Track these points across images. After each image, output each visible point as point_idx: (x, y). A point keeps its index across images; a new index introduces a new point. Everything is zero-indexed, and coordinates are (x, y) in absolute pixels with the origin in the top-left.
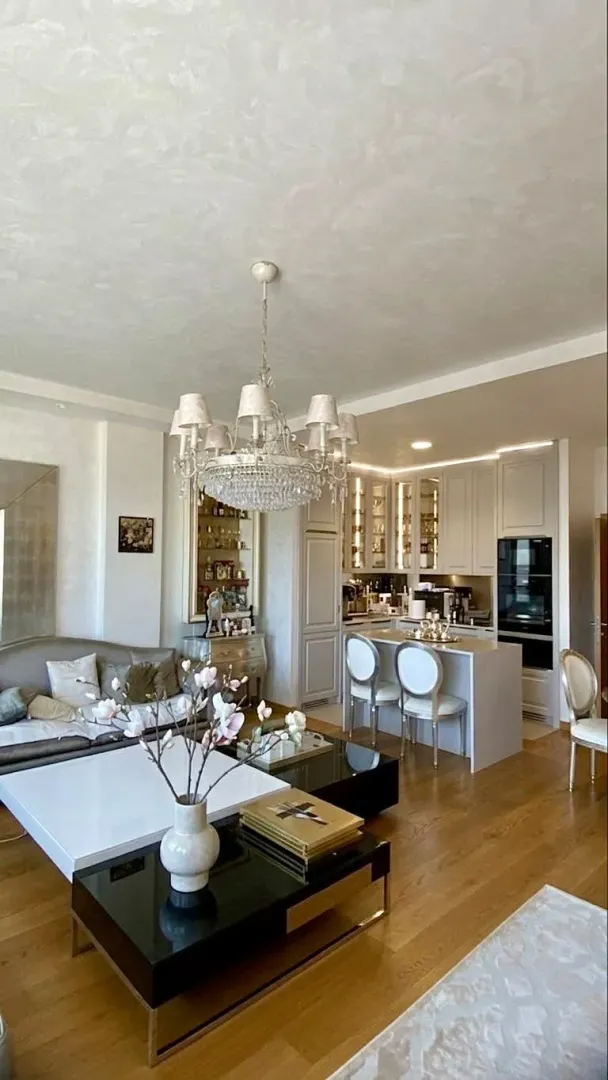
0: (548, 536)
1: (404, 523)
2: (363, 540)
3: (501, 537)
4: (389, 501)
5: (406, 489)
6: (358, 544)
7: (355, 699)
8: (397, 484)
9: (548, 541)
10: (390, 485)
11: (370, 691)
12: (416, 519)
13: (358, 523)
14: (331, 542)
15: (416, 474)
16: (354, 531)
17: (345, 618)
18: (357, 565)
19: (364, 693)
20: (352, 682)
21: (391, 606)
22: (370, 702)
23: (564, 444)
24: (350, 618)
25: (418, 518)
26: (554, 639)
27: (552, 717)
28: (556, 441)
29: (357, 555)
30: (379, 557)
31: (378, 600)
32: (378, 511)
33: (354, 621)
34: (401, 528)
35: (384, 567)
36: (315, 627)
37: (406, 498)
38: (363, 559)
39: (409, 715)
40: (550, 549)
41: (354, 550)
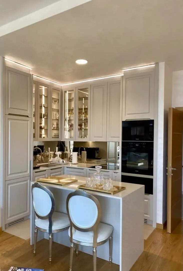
0: (152, 119)
1: (69, 114)
2: (46, 123)
3: (124, 120)
4: (61, 101)
5: (70, 94)
6: (43, 125)
7: (38, 229)
8: (66, 92)
9: (152, 122)
10: (61, 93)
11: (48, 223)
12: (76, 112)
13: (43, 112)
14: (26, 122)
15: (76, 86)
16: (41, 117)
17: (35, 168)
18: (43, 136)
19: (44, 225)
20: (36, 217)
21: (62, 159)
22: (48, 231)
23: (162, 65)
24: (38, 168)
25: (77, 111)
26: (154, 177)
27: (152, 221)
28: (157, 64)
29: (43, 131)
30: (55, 132)
31: (55, 156)
32: (55, 106)
33: (41, 169)
34: (67, 116)
35: (58, 138)
36: (13, 175)
37: (70, 100)
38: (46, 133)
39: (75, 242)
40: (153, 126)
41: (41, 128)
